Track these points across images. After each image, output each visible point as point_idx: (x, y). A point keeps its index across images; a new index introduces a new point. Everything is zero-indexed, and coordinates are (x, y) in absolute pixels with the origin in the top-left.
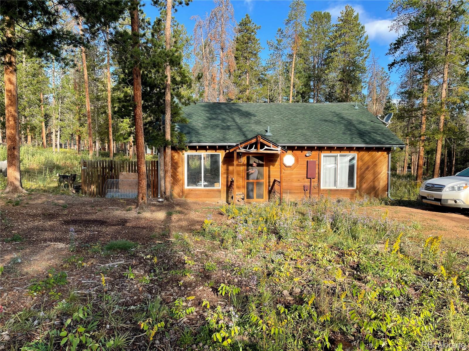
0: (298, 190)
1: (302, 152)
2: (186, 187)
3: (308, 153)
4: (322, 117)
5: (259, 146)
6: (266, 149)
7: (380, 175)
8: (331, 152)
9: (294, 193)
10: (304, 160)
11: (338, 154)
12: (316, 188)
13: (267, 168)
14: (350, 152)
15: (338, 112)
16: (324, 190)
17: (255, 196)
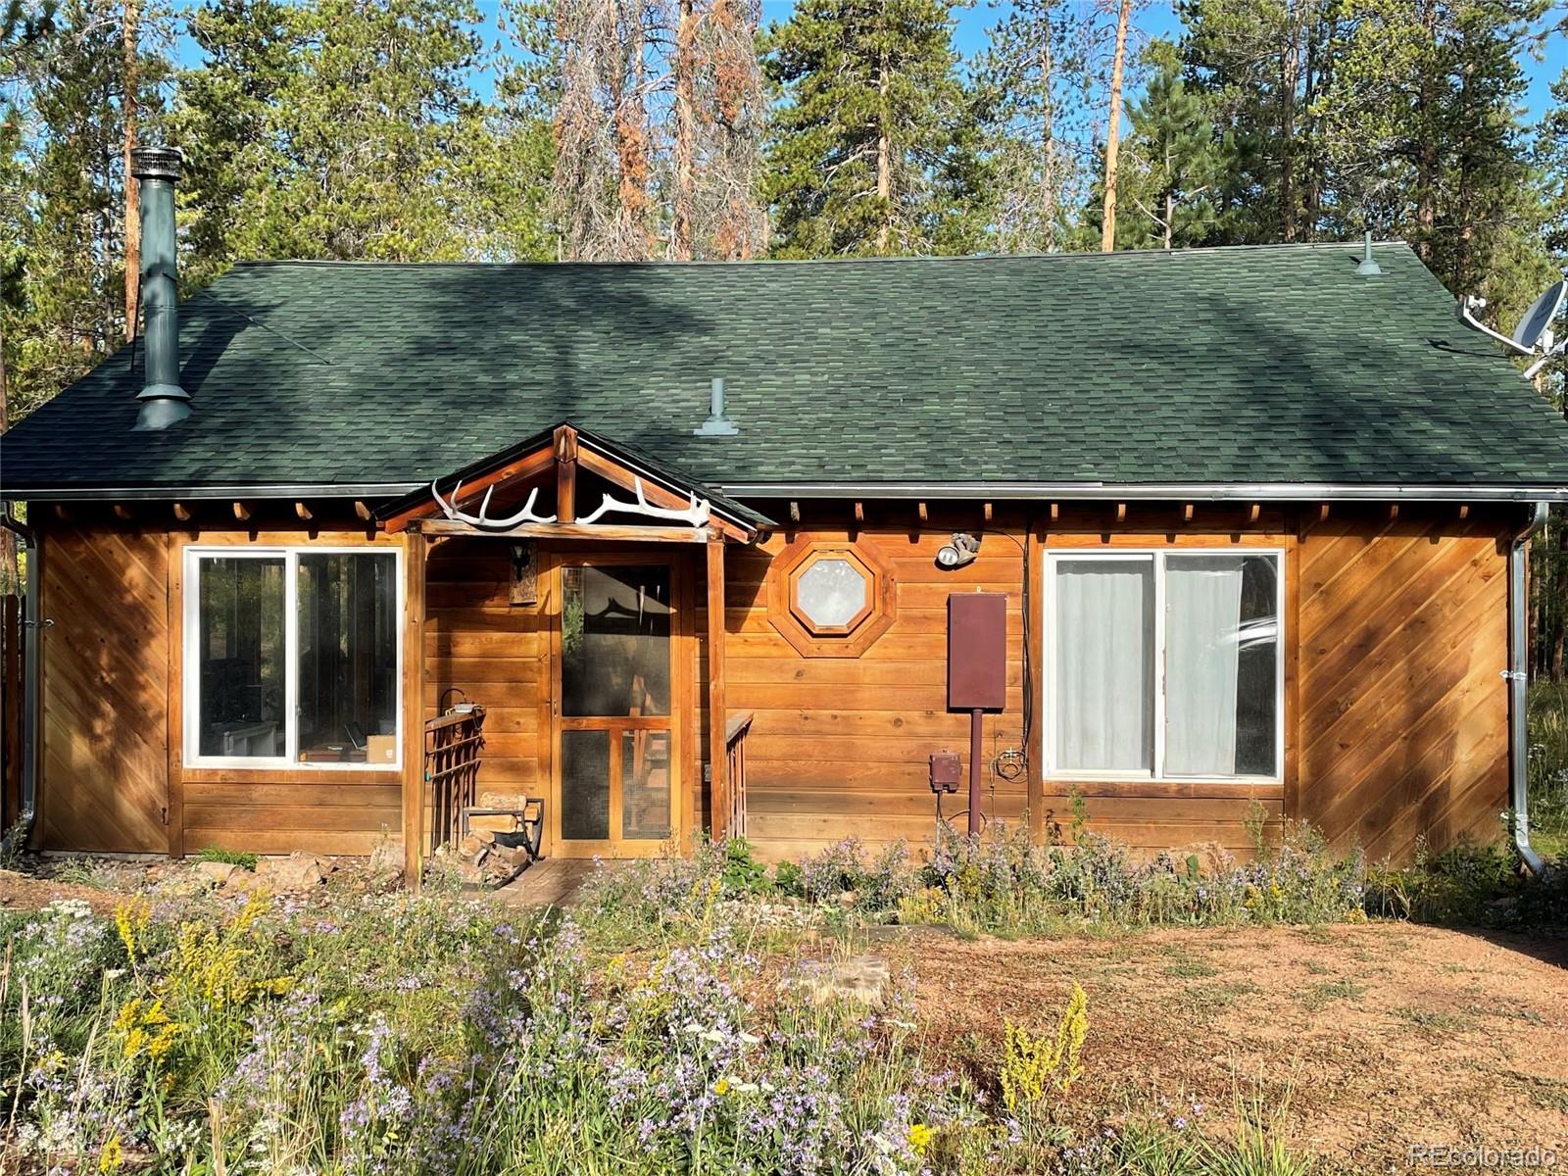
0: (890, 786)
1: (914, 539)
2: (193, 759)
3: (947, 547)
4: (1118, 324)
5: (567, 499)
6: (611, 518)
7: (1454, 695)
8: (1105, 540)
9: (870, 806)
10: (932, 593)
11: (1156, 550)
12: (1010, 772)
13: (694, 642)
14: (1235, 539)
15: (1233, 297)
16: (1062, 791)
17: (615, 820)
